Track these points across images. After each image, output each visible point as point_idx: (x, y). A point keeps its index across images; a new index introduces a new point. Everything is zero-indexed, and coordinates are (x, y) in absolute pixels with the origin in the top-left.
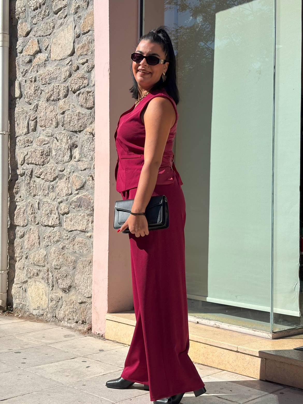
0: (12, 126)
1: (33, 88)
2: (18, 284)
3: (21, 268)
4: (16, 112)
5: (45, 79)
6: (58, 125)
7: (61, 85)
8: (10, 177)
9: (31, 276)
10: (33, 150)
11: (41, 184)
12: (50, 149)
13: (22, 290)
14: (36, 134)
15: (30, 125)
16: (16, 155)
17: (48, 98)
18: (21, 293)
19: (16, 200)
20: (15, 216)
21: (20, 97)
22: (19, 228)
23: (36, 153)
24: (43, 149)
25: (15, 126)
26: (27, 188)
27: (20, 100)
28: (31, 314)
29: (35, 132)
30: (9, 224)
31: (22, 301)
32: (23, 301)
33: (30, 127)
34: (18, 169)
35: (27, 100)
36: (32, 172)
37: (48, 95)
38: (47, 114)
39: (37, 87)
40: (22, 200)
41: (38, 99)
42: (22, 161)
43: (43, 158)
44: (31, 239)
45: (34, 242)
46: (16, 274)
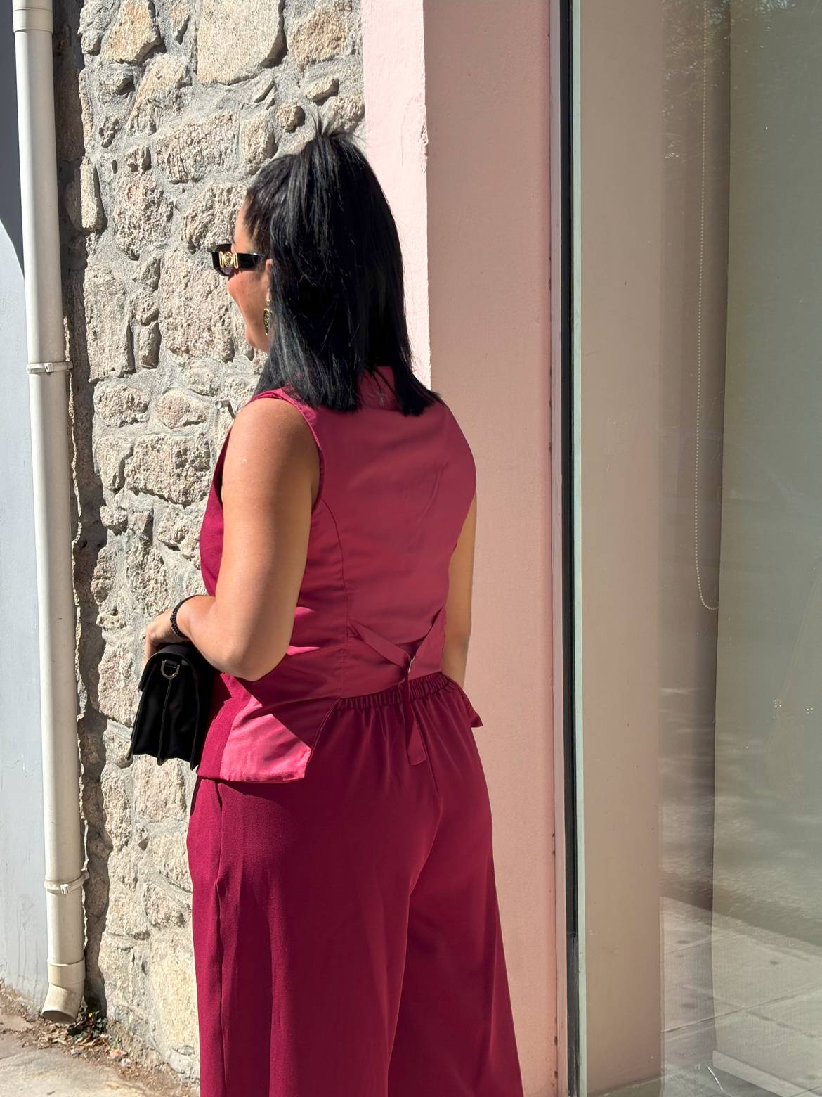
0: (77, 337)
1: (141, 197)
2: (118, 935)
3: (126, 880)
4: (86, 285)
5: (182, 160)
6: (233, 352)
7: (239, 189)
8: (79, 530)
9: (159, 921)
10: (149, 439)
11: (181, 578)
12: (207, 443)
13: (131, 963)
14: (158, 376)
15: (135, 340)
16: (93, 450)
17: (193, 240)
18: (130, 970)
19: (101, 622)
20: (101, 681)
21: (99, 227)
22: (116, 727)
23: (162, 456)
24: (185, 442)
25: (86, 341)
26: (134, 584)
27: (101, 239)
28: (164, 1063)
29: (153, 367)
30: (83, 703)
31: (135, 1001)
32: (138, 1005)
33: (135, 346)
34: (106, 505)
35: (121, 240)
36: (150, 522)
37: (193, 228)
38: (194, 302)
39: (153, 191)
40: (122, 626)
41: (160, 239)
42: (115, 477)
43: (186, 476)
44: (155, 781)
45: (163, 797)
46: (112, 897)
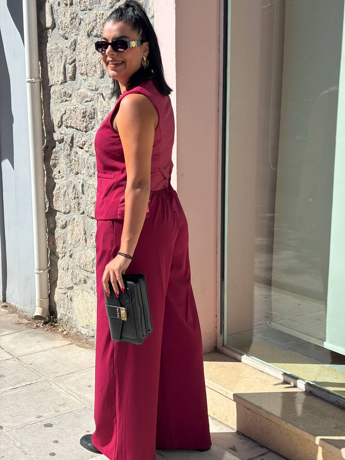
0: (44, 69)
1: (69, 16)
2: (61, 288)
3: (64, 269)
4: (48, 49)
5: (84, 2)
6: (104, 75)
7: (106, 14)
8: (45, 142)
9: (77, 282)
10: (72, 108)
11: (84, 159)
12: (94, 109)
13: (67, 298)
14: (75, 84)
15: (67, 70)
16: (51, 112)
17: (89, 32)
18: (66, 301)
19: (54, 176)
20: (54, 198)
21: (53, 27)
22: (60, 214)
23: (77, 114)
24: (86, 109)
25: (48, 70)
26: (67, 162)
27: (53, 32)
28: (79, 332)
29: (73, 80)
30: (47, 206)
31: (68, 312)
32: (69, 313)
33: (67, 72)
34: (55, 133)
35: (61, 32)
36: (72, 139)
37: (89, 28)
38: (89, 56)
39: (73, 14)
40: (62, 177)
41: (76, 32)
42: (59, 122)
43: (86, 121)
44: (75, 233)
45: (78, 238)
46: (59, 275)
